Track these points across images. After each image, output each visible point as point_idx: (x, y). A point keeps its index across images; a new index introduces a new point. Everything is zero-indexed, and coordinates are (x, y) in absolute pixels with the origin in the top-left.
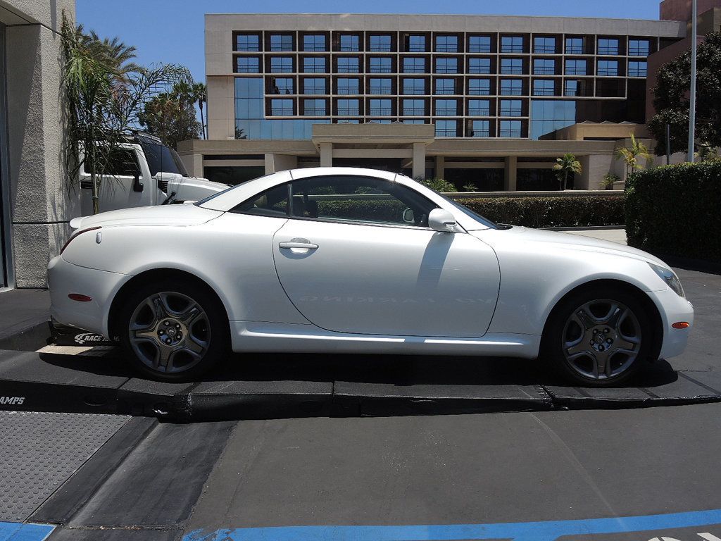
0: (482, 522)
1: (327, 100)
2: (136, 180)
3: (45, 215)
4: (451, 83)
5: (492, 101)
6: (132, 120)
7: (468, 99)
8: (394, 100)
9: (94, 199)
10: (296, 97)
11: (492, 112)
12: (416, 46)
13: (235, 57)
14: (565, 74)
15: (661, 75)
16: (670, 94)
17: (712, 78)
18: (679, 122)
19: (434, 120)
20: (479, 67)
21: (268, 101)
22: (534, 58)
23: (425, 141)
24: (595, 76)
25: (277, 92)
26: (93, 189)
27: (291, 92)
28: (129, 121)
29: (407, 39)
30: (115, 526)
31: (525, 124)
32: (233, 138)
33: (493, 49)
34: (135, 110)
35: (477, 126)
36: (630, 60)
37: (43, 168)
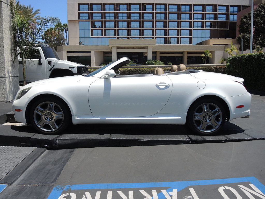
0: (161, 181)
1: (115, 30)
2: (40, 61)
3: (5, 74)
4: (162, 23)
5: (178, 30)
6: (37, 38)
7: (168, 30)
8: (140, 30)
9: (23, 68)
10: (103, 29)
11: (178, 35)
12: (149, 9)
13: (79, 13)
14: (205, 20)
15: (241, 20)
16: (245, 27)
17: (260, 21)
18: (248, 38)
19: (156, 38)
20: (173, 17)
21: (92, 30)
22: (194, 13)
23: (152, 45)
24: (217, 21)
25: (95, 27)
26: (23, 64)
27: (101, 27)
28: (36, 39)
29: (145, 7)
30: (29, 185)
31: (190, 39)
32: (79, 45)
33: (178, 10)
34: (38, 34)
35: (172, 40)
36: (231, 14)
37: (4, 56)
